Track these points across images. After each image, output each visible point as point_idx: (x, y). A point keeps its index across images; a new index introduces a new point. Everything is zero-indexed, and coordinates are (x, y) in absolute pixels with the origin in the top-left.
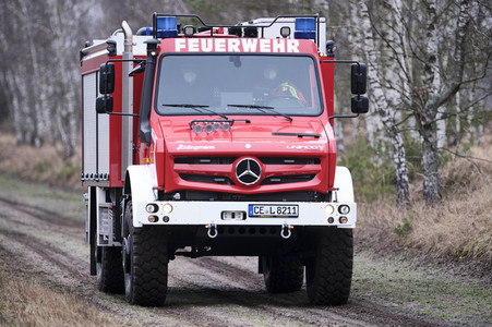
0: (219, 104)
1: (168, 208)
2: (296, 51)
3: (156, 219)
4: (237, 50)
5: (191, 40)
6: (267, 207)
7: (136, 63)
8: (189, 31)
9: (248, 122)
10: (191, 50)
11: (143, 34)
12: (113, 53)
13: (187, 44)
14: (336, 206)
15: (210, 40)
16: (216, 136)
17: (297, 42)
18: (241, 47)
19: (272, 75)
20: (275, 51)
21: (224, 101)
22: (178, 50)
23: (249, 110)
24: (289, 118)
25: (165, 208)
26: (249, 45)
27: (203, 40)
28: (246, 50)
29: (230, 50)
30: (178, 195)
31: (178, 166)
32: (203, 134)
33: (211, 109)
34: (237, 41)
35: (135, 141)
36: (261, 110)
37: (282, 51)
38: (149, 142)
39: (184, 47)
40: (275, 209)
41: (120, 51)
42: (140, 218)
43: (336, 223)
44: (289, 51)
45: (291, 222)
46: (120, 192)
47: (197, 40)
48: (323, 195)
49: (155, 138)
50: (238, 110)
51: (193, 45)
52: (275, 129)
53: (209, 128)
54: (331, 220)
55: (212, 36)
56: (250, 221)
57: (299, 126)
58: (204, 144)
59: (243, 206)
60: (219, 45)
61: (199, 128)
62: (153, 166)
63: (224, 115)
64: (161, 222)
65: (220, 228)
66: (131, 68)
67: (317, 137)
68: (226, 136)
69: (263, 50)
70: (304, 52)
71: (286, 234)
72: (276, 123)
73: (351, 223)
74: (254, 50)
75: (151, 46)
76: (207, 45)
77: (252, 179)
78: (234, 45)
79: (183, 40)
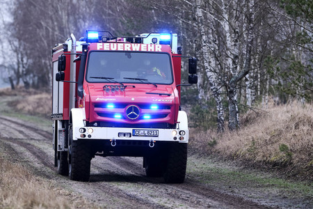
0: (119, 77)
1: (90, 131)
2: (160, 51)
3: (85, 136)
4: (129, 50)
5: (105, 44)
6: (142, 131)
7: (77, 55)
8: (105, 39)
9: (134, 87)
10: (105, 49)
11: (82, 40)
12: (66, 50)
13: (103, 46)
14: (178, 131)
15: (115, 44)
16: (117, 94)
17: (160, 46)
18: (131, 48)
19: (148, 63)
20: (149, 50)
21: (122, 76)
22: (98, 49)
23: (135, 81)
24: (155, 85)
25: (89, 130)
26: (136, 47)
27: (112, 44)
28: (134, 50)
29: (126, 50)
30: (96, 124)
31: (96, 109)
32: (110, 93)
33: (115, 80)
34: (129, 45)
35: (76, 96)
36: (141, 81)
37: (153, 50)
38: (82, 96)
39: (102, 47)
40: (146, 132)
41: (70, 49)
42: (76, 135)
43: (178, 140)
44: (156, 50)
45: (154, 139)
46: (67, 123)
47: (108, 44)
48: (172, 125)
49: (85, 94)
50: (129, 80)
51: (106, 47)
52: (148, 91)
53: (113, 89)
54: (175, 138)
55: (116, 42)
56: (133, 138)
57: (160, 89)
58: (110, 98)
59: (130, 130)
60: (120, 47)
61: (108, 89)
62: (84, 109)
63: (121, 83)
64: (87, 137)
65: (118, 141)
66: (75, 58)
67: (169, 95)
68: (122, 94)
69: (143, 50)
70: (164, 51)
71: (152, 145)
72: (148, 88)
73: (186, 140)
74: (138, 50)
75: (84, 47)
76: (114, 47)
77: (135, 116)
78: (128, 47)
79: (101, 44)
